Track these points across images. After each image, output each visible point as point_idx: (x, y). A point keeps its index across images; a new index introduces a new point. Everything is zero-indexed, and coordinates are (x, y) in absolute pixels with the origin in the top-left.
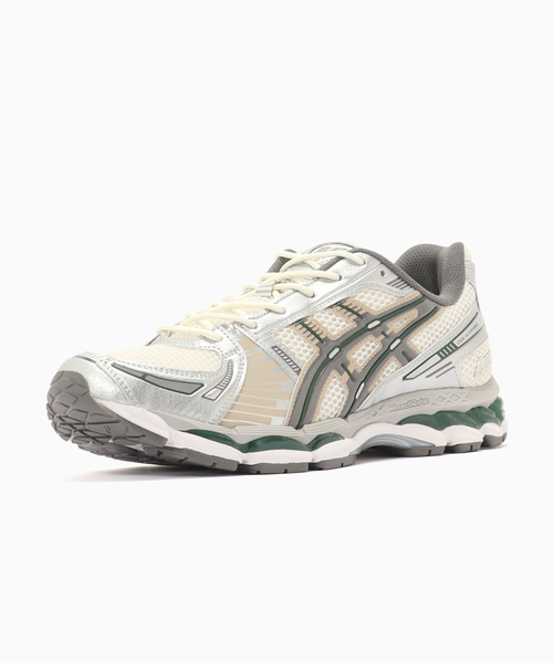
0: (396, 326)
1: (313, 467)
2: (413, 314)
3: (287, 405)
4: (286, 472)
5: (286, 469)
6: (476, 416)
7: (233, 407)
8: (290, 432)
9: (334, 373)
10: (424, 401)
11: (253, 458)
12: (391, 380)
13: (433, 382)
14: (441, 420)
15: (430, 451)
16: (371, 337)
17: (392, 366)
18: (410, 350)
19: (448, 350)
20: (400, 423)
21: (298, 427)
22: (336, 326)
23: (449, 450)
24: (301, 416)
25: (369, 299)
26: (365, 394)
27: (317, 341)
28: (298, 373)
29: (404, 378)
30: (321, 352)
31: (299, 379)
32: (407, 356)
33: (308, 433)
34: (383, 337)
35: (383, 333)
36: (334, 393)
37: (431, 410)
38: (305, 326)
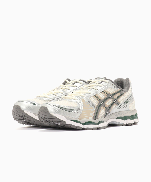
0: (116, 96)
1: (98, 129)
2: (119, 94)
3: (92, 115)
4: (92, 130)
5: (92, 129)
6: (133, 117)
7: (81, 115)
8: (93, 121)
9: (102, 107)
10: (121, 114)
11: (85, 127)
12: (114, 109)
13: (123, 109)
14: (125, 118)
15: (123, 125)
16: (110, 99)
17: (114, 106)
18: (118, 102)
19: (126, 102)
20: (116, 119)
21: (95, 119)
22: (103, 96)
23: (127, 125)
24: (95, 117)
25: (110, 90)
26: (109, 112)
27: (98, 100)
28: (95, 107)
29: (117, 109)
30: (99, 103)
31: (95, 109)
32: (118, 104)
33: (97, 121)
34: (113, 99)
35: (113, 98)
36: (102, 112)
37: (123, 116)
38: (96, 96)
